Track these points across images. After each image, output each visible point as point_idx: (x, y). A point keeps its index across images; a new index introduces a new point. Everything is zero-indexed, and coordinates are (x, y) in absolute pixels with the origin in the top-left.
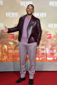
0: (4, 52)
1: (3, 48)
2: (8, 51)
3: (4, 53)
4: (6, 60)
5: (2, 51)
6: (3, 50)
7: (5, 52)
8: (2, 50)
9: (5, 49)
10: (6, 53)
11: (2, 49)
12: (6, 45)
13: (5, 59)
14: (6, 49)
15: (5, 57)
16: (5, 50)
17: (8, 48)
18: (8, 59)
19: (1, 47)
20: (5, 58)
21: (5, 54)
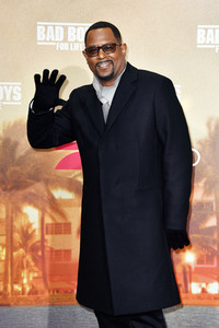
0: (24, 245)
1: (17, 225)
2: (43, 240)
3: (22, 251)
4: (34, 292)
5: (10, 239)
6: (17, 237)
7: (30, 244)
8: (10, 231)
9: (29, 225)
10: (34, 249)
11: (12, 226)
12: (36, 206)
13: (28, 289)
14: (36, 226)
15: (24, 274)
16: (26, 235)
17: (42, 220)
18: (40, 286)
19: (4, 216)
20: (27, 278)
21: (29, 257)
